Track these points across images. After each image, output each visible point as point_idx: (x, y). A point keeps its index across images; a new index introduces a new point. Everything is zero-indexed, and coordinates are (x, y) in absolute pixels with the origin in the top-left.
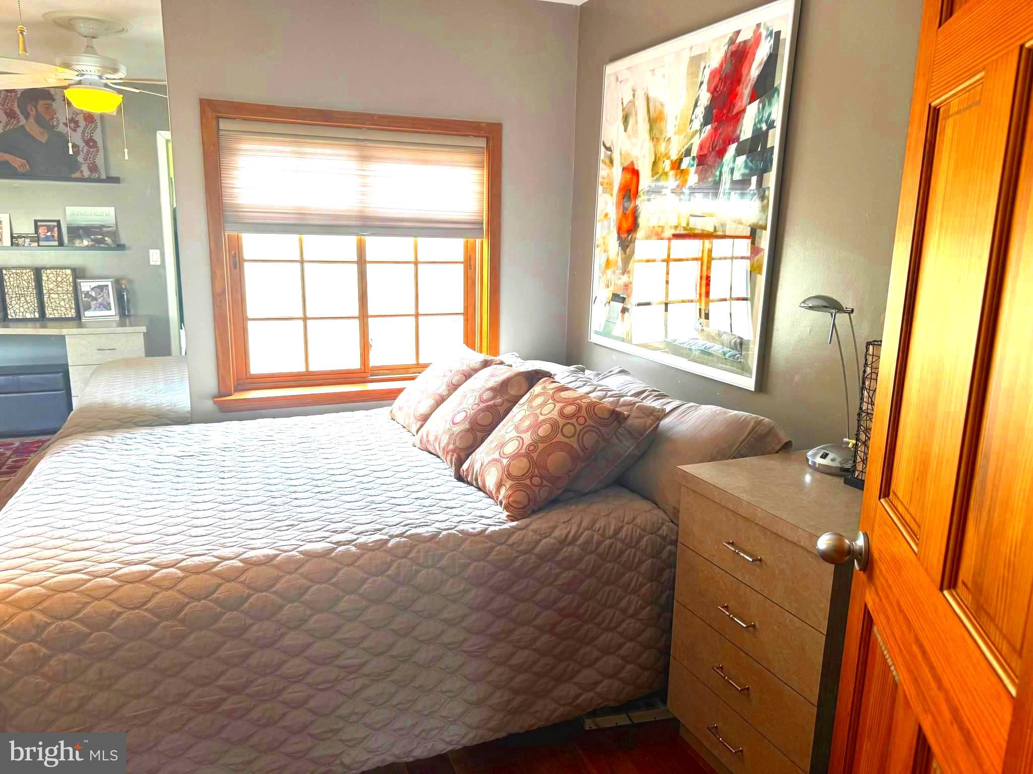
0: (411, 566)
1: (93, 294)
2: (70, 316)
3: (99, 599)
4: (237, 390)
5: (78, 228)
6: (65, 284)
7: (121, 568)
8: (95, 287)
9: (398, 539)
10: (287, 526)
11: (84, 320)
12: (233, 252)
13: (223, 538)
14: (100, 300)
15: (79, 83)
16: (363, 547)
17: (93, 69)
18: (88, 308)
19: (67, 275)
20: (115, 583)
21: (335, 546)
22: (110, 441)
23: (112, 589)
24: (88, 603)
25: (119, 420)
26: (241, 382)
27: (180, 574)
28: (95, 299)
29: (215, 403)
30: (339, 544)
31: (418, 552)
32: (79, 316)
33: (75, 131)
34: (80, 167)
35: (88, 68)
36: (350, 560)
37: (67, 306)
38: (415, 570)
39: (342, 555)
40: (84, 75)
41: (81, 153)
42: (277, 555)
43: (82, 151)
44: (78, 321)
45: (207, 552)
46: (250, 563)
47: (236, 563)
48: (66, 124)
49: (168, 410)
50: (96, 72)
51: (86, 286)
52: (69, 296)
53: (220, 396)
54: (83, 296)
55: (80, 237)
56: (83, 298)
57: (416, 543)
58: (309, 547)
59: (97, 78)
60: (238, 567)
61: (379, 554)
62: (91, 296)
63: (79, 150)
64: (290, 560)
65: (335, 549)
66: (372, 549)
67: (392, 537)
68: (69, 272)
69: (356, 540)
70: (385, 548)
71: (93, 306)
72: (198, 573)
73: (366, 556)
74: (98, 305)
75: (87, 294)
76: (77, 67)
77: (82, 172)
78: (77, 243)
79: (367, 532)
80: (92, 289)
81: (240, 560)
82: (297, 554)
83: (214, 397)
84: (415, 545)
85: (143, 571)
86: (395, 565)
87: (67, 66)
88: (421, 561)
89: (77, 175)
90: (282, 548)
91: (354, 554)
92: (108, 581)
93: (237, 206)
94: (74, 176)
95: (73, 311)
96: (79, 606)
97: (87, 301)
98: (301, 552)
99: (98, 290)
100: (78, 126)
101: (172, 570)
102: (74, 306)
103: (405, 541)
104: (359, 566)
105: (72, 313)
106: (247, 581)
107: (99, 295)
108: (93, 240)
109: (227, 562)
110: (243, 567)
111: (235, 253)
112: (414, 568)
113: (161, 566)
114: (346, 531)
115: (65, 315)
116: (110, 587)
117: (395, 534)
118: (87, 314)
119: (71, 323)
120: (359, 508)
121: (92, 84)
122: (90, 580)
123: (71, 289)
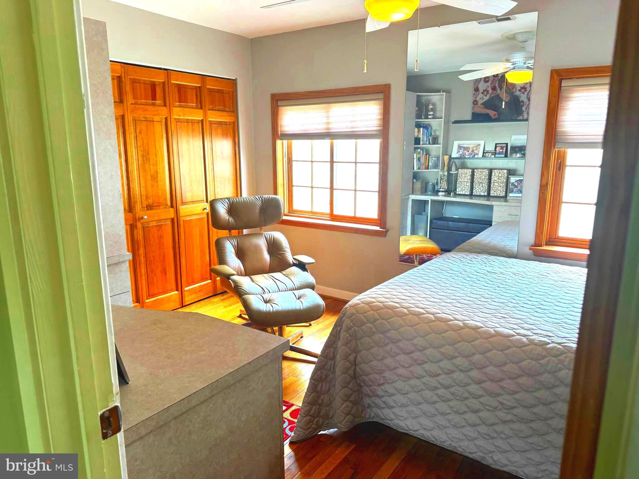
0: (558, 364)
1: (516, 184)
2: (502, 195)
3: (398, 317)
4: (547, 244)
5: (516, 147)
6: (503, 178)
7: (413, 308)
8: (518, 180)
9: (556, 345)
10: (501, 317)
11: (508, 198)
12: (560, 161)
13: (466, 311)
14: (519, 188)
15: (514, 68)
16: (532, 342)
17: (520, 60)
18: (512, 192)
19: (504, 173)
20: (407, 312)
21: (516, 335)
22: (465, 257)
23: (405, 314)
24: (394, 317)
25: (481, 250)
26: (551, 240)
27: (433, 318)
28: (516, 187)
29: (530, 249)
30: (518, 334)
31: (566, 357)
32: (506, 196)
33: (524, 93)
34: (523, 113)
35: (518, 60)
36: (521, 346)
37: (502, 190)
38: (560, 367)
39: (515, 340)
40: (516, 64)
41: (525, 105)
42: (482, 327)
43: (526, 104)
44: (505, 199)
45: (452, 314)
46: (466, 326)
47: (461, 324)
48: (520, 90)
49: (508, 249)
50: (522, 61)
51: (513, 179)
52: (504, 184)
53: (535, 246)
54: (511, 185)
55: (516, 152)
56: (511, 186)
57: (567, 351)
58: (501, 330)
59: (522, 64)
60: (460, 326)
61: (539, 348)
62: (514, 185)
63: (524, 104)
64: (486, 332)
65: (515, 336)
66: (536, 344)
67: (553, 342)
68: (505, 171)
69: (530, 336)
70: (544, 346)
71: (515, 191)
72: (441, 321)
73: (530, 347)
74: (517, 190)
75: (513, 184)
76: (512, 61)
77: (523, 116)
78: (514, 155)
79: (540, 334)
80: (516, 181)
81: (463, 323)
82: (492, 331)
83: (532, 246)
84: (565, 353)
85: (420, 312)
86: (546, 359)
87: (508, 61)
88: (566, 363)
89: (521, 118)
90: (487, 325)
91: (523, 343)
92: (405, 310)
93: (564, 132)
94: (518, 118)
95: (504, 193)
96: (391, 316)
97: (512, 188)
98: (494, 330)
99: (519, 182)
100: (526, 91)
101: (432, 316)
102: (505, 190)
103: (560, 348)
104: (524, 350)
105: (503, 194)
106: (461, 334)
107: (519, 184)
108: (522, 154)
109: (457, 321)
110: (462, 326)
111: (561, 162)
112: (559, 366)
113: (428, 313)
114: (529, 330)
115: (499, 195)
116: (405, 313)
117: (556, 341)
118: (511, 195)
119: (502, 199)
120: (552, 322)
121: (520, 68)
122: (399, 308)
123: (505, 181)
